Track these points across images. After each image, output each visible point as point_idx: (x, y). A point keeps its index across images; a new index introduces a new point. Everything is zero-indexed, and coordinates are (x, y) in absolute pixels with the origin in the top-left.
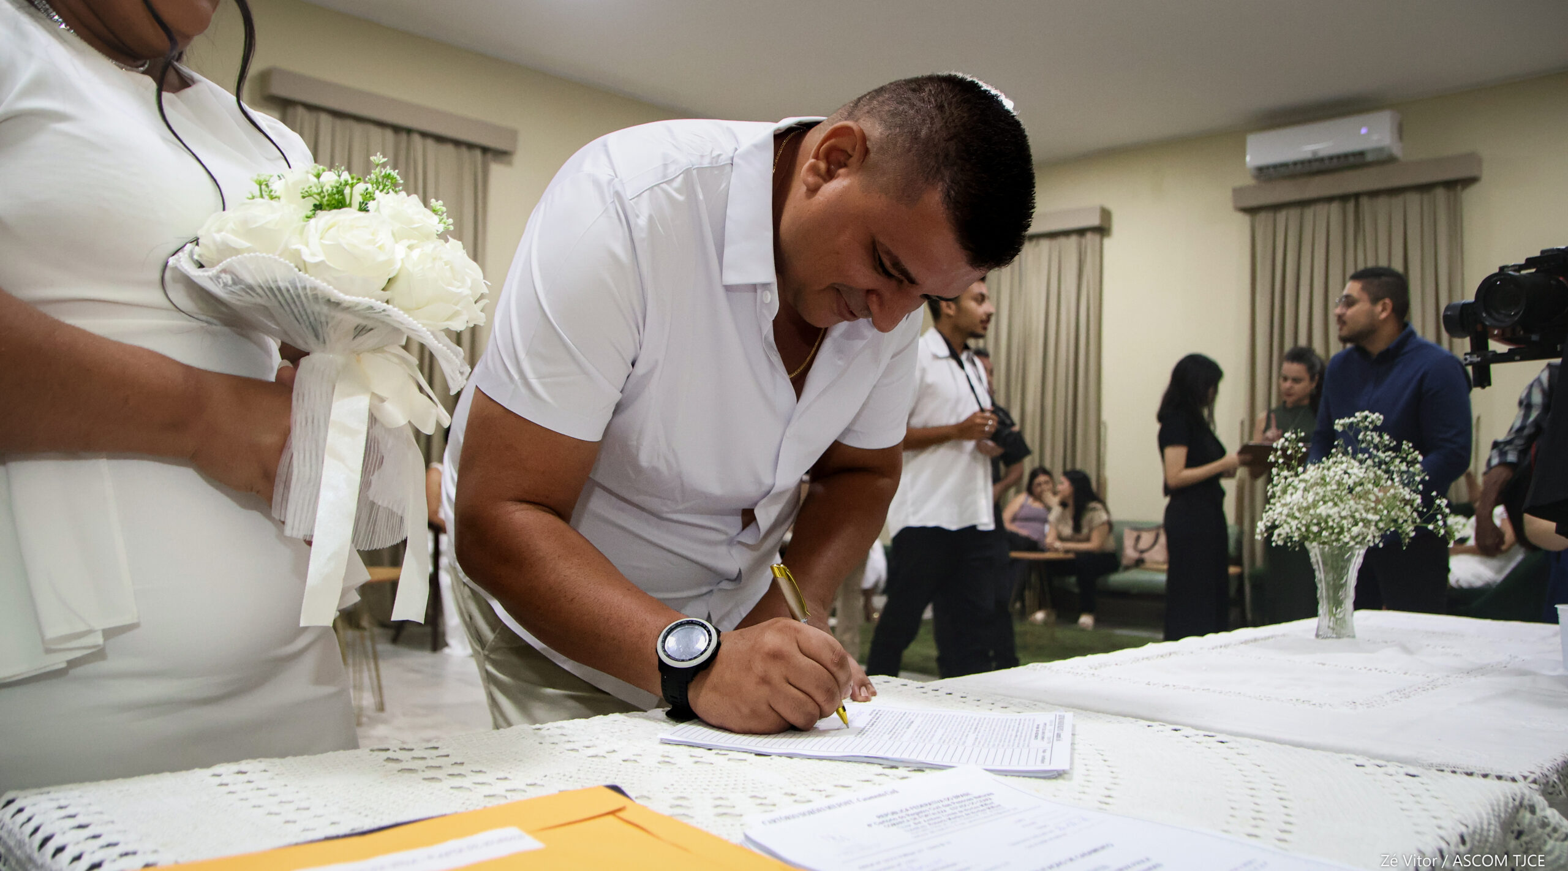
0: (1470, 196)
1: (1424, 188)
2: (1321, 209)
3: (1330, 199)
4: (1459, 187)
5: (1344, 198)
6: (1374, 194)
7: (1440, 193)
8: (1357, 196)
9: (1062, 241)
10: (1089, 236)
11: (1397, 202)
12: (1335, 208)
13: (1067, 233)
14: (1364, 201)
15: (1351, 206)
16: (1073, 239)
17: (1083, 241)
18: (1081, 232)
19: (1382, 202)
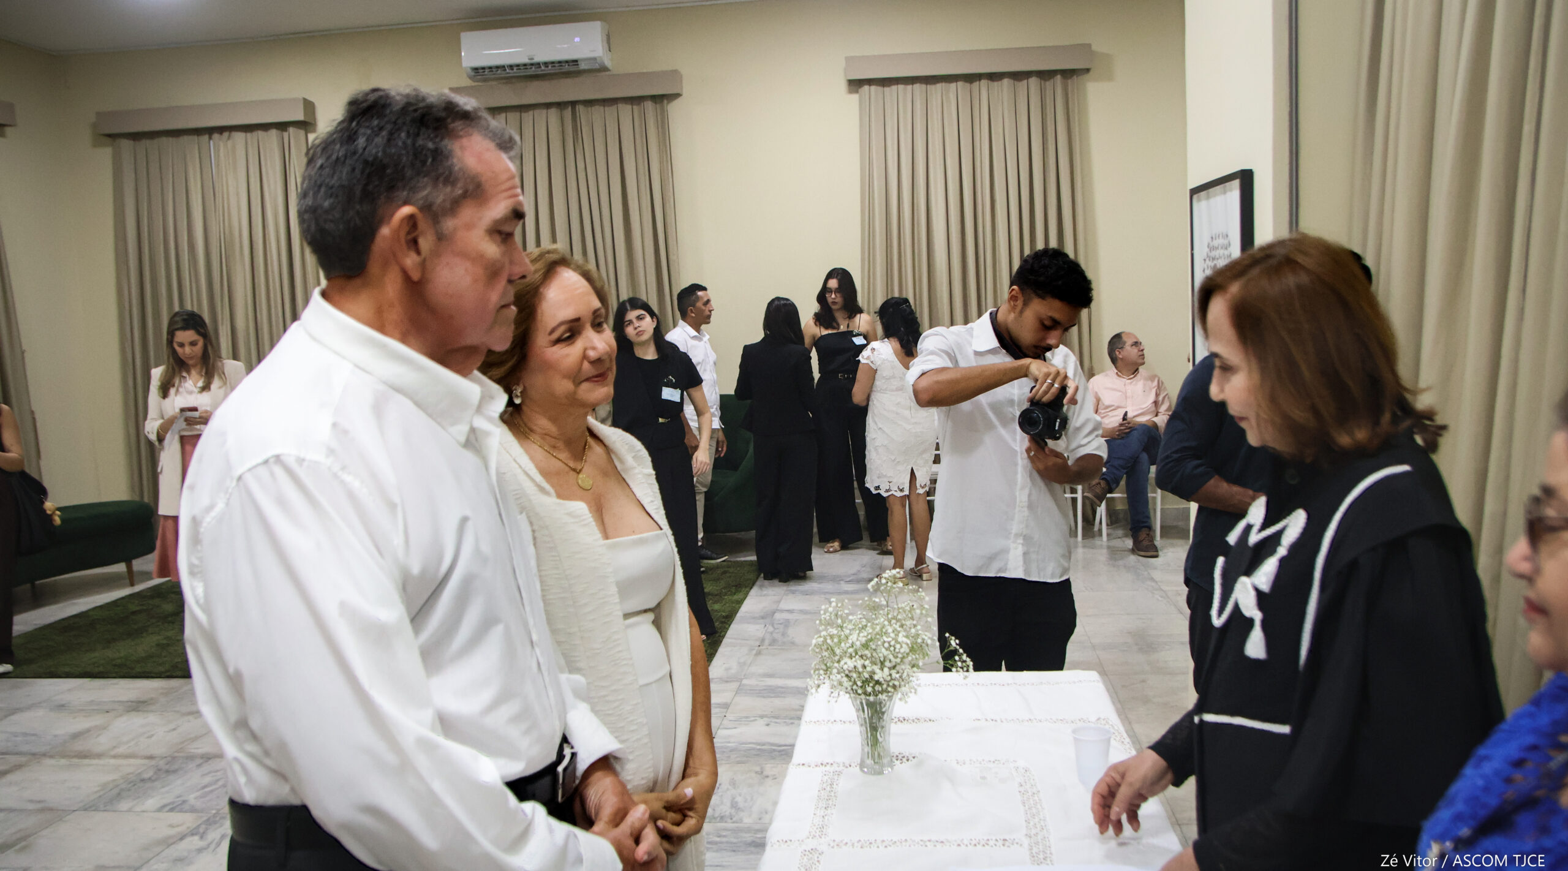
0: (674, 109)
1: (635, 100)
2: (540, 114)
3: (548, 106)
4: (665, 101)
5: (560, 105)
6: (589, 103)
7: (649, 105)
8: (573, 104)
9: (261, 133)
10: (291, 130)
11: (610, 111)
12: (553, 113)
13: (265, 127)
14: (580, 109)
15: (568, 112)
16: (274, 132)
17: (286, 135)
18: (282, 126)
19: (597, 110)
